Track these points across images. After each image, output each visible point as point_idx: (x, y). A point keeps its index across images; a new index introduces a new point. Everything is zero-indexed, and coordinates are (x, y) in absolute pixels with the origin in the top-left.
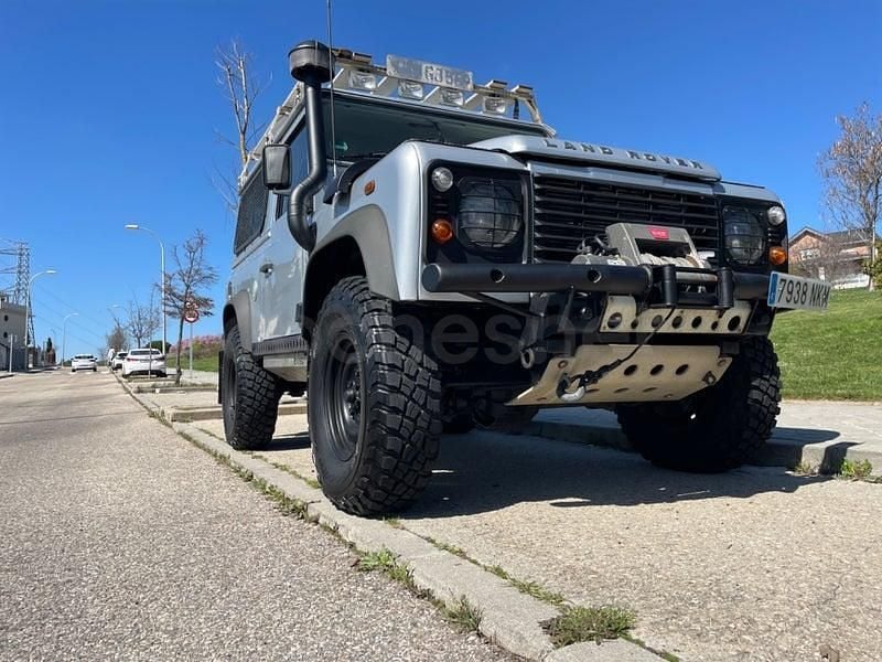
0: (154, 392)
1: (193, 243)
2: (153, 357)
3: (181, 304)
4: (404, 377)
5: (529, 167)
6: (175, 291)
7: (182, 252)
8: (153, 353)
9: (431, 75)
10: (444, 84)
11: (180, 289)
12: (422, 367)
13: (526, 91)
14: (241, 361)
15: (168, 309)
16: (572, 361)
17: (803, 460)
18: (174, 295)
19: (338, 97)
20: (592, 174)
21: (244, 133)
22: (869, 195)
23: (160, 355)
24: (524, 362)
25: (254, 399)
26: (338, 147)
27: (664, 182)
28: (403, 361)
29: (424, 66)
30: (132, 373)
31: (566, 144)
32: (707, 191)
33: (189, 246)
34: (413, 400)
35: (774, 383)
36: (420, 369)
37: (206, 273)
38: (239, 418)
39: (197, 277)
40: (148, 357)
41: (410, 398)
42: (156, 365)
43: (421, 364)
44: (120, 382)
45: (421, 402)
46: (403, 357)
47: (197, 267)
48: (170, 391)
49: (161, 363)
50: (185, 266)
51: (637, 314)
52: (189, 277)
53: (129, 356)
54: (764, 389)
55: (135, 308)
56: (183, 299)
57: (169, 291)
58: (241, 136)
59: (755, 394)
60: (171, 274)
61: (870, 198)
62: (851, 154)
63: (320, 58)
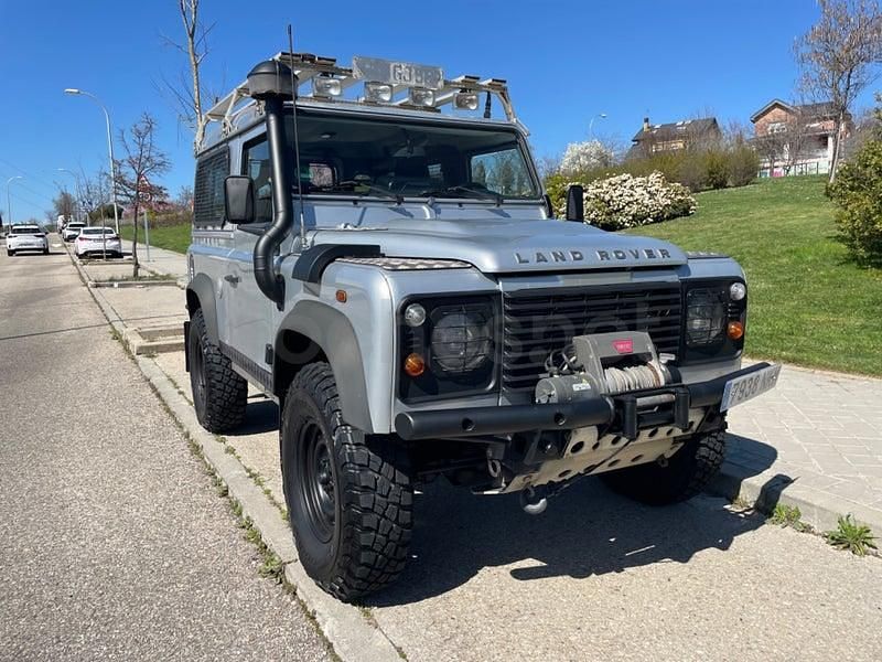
0: (112, 286)
1: (142, 127)
2: (108, 236)
3: (133, 193)
4: (378, 497)
5: (500, 286)
6: (126, 179)
7: (130, 138)
8: (106, 232)
9: (400, 74)
10: (413, 83)
11: (131, 176)
12: (394, 483)
13: (499, 86)
14: (208, 353)
15: (119, 198)
16: (535, 475)
17: (741, 492)
18: (124, 182)
19: (301, 112)
20: (562, 282)
21: (192, 36)
22: (841, 82)
23: (114, 235)
24: (491, 470)
25: (224, 391)
26: (304, 176)
27: (632, 276)
28: (376, 480)
29: (392, 66)
30: (86, 253)
31: (539, 255)
32: (672, 278)
33: (138, 131)
34: (386, 518)
35: (720, 439)
36: (393, 486)
37: (158, 160)
38: (210, 408)
39: (148, 164)
40: (101, 236)
41: (383, 516)
42: (111, 245)
43: (393, 481)
44: (74, 264)
45: (394, 518)
46: (376, 476)
47: (146, 154)
48: (129, 285)
49: (116, 243)
50: (135, 153)
51: (599, 438)
52: (139, 164)
53: (82, 235)
54: (711, 445)
55: (82, 181)
56: (135, 188)
57: (120, 179)
58: (190, 39)
59: (703, 451)
60: (119, 160)
61: (842, 87)
62: (827, 38)
63: (282, 85)
